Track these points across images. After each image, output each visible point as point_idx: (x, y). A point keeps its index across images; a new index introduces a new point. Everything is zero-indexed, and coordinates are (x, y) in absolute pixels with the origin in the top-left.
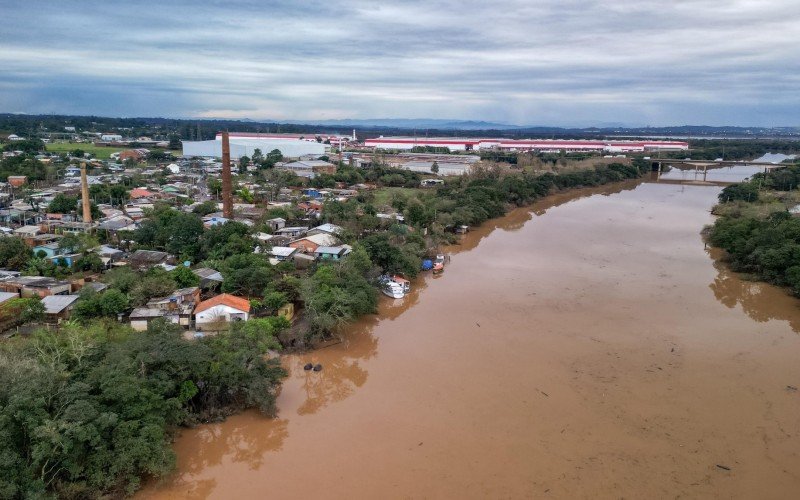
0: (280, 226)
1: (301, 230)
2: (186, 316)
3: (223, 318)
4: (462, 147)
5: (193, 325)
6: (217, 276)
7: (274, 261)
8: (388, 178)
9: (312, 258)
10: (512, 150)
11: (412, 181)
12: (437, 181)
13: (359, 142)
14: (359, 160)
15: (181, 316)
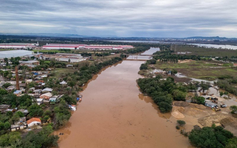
0: (34, 90)
1: (40, 91)
2: (25, 125)
3: (35, 124)
4: (74, 48)
5: (28, 127)
6: (26, 111)
7: (39, 104)
8: (57, 65)
9: (48, 101)
10: (88, 49)
11: (64, 66)
12: (71, 65)
13: (40, 46)
14: (45, 57)
15: (24, 126)
